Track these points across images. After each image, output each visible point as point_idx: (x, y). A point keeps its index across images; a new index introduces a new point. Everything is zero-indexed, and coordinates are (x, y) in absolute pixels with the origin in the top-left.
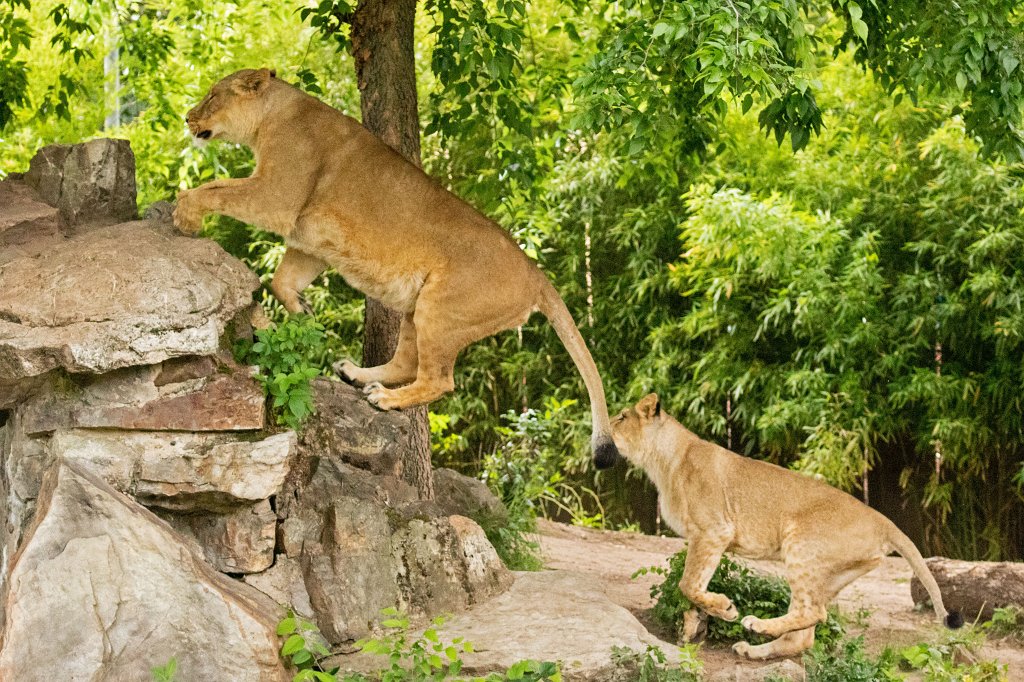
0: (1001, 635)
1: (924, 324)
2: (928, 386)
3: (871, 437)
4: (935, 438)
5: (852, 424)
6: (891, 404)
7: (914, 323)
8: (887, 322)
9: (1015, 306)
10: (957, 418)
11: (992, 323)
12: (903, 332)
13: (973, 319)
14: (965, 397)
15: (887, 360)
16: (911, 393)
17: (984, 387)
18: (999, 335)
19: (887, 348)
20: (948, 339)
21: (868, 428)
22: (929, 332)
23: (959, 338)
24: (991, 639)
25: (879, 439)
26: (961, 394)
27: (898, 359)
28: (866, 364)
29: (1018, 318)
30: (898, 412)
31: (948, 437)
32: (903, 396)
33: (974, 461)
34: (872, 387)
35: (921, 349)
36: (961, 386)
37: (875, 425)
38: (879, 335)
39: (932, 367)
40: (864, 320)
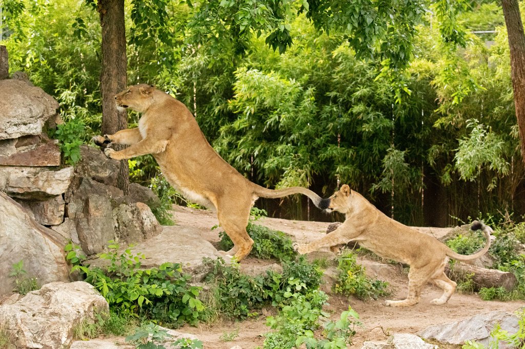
0: (363, 255)
1: (333, 126)
2: (334, 152)
3: (311, 172)
4: (337, 173)
5: (303, 167)
6: (319, 159)
7: (329, 125)
8: (318, 125)
9: (371, 119)
10: (346, 165)
11: (361, 126)
12: (325, 129)
13: (354, 124)
14: (350, 156)
15: (318, 141)
16: (327, 154)
17: (357, 153)
18: (364, 131)
19: (318, 136)
20: (343, 132)
21: (309, 168)
22: (335, 129)
23: (347, 132)
24: (359, 256)
25: (314, 173)
26: (348, 155)
27: (322, 141)
28: (309, 142)
29: (372, 124)
30: (322, 162)
31: (343, 173)
32: (324, 156)
33: (353, 183)
34: (311, 152)
35: (332, 136)
36: (348, 152)
37: (312, 167)
38: (315, 130)
39: (336, 144)
40: (309, 124)
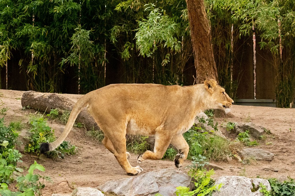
0: (53, 119)
1: (29, 8)
2: (30, 30)
3: (9, 47)
4: (32, 49)
5: (3, 43)
6: (16, 36)
7: (25, 7)
8: (15, 7)
9: (61, 2)
10: (39, 41)
11: (53, 9)
12: (21, 10)
13: (46, 6)
14: (42, 34)
15: (15, 20)
16: (23, 32)
17: (49, 31)
18: (55, 13)
19: (15, 16)
20: (37, 13)
21: (9, 44)
22: (30, 11)
23: (41, 13)
24: (49, 120)
25: (13, 49)
26: (41, 33)
27: (19, 20)
28: (8, 22)
29: (62, 7)
30: (19, 39)
31: (36, 48)
32: (20, 33)
33: (45, 57)
34: (9, 30)
35: (27, 17)
36: (41, 30)
38: (13, 11)
39: (31, 24)
40: (7, 6)
